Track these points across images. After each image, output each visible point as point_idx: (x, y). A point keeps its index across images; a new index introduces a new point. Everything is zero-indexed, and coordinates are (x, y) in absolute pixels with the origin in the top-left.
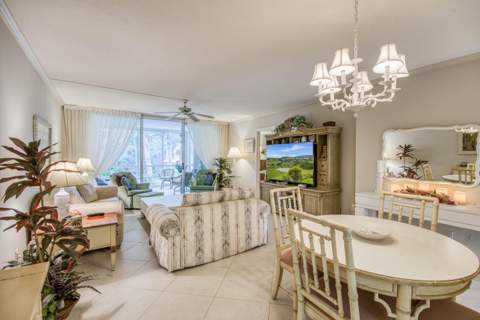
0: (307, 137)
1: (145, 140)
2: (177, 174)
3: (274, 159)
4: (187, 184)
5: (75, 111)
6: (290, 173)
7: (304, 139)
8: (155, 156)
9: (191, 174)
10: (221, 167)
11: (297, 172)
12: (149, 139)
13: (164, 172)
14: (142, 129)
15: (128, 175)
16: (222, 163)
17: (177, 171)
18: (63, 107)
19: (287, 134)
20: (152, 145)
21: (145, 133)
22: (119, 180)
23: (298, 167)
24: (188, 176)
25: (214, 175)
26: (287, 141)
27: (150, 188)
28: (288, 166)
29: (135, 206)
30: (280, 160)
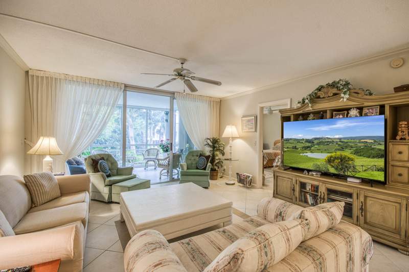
0: (360, 109)
1: (129, 120)
2: (162, 155)
3: (298, 141)
4: (175, 166)
5: (42, 77)
6: (330, 161)
7: (353, 112)
8: (138, 135)
9: (179, 156)
10: (214, 147)
11: (343, 159)
12: (134, 119)
13: (148, 151)
14: (125, 106)
15: (107, 158)
16: (215, 144)
17: (161, 151)
18: (27, 72)
19: (321, 106)
20: (136, 124)
21: (128, 110)
22: (95, 164)
23: (347, 153)
24: (176, 158)
25: (208, 157)
26: (321, 115)
27: (134, 173)
28: (327, 151)
29: (114, 199)
30: (308, 141)
